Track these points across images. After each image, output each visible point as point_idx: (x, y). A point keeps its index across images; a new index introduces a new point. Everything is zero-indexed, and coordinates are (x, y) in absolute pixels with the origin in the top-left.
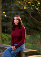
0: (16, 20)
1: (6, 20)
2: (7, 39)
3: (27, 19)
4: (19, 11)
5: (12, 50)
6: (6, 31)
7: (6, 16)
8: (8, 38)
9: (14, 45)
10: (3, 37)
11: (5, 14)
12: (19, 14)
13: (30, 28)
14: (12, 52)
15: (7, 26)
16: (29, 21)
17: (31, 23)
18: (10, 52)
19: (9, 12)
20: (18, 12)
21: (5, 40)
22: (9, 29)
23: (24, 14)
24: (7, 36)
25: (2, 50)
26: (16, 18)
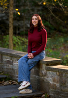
0: (34, 20)
1: (18, 18)
2: (19, 43)
3: (46, 16)
4: (35, 6)
5: (29, 58)
6: (17, 32)
7: (19, 13)
8: (22, 42)
9: (31, 52)
10: (15, 41)
11: (18, 11)
12: (36, 11)
13: (50, 29)
14: (29, 61)
15: (19, 25)
16: (49, 20)
17: (51, 22)
18: (27, 61)
19: (22, 8)
20: (33, 7)
21: (17, 44)
22: (22, 30)
23: (42, 10)
24: (19, 39)
25: (15, 59)
26: (34, 17)
